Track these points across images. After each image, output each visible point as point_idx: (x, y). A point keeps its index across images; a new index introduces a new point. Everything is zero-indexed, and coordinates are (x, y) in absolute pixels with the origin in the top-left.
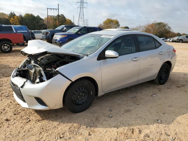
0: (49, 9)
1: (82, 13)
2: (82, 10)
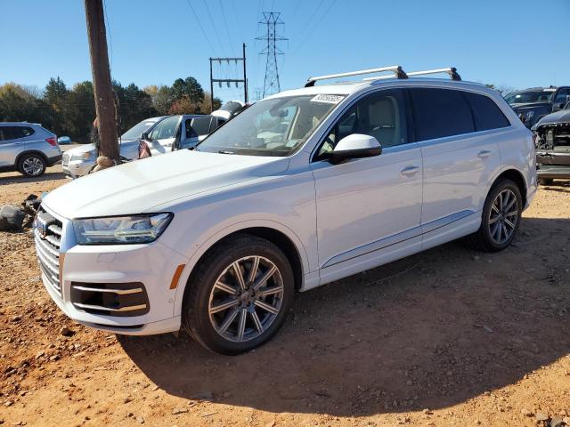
0: (217, 59)
1: (271, 68)
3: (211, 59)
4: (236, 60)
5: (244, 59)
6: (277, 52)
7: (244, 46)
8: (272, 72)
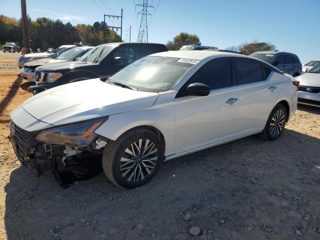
0: (108, 16)
1: (144, 22)
3: (105, 15)
4: (118, 17)
5: (122, 17)
6: (148, 13)
7: (122, 10)
8: (144, 24)
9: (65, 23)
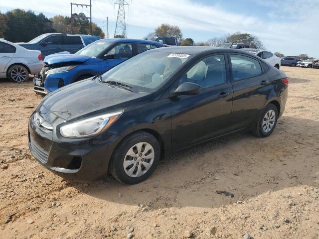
0: (75, 4)
1: (121, 13)
2: (121, 8)
3: (71, 4)
4: (86, 6)
5: (91, 6)
6: (125, 3)
8: (121, 15)
9: (37, 14)
